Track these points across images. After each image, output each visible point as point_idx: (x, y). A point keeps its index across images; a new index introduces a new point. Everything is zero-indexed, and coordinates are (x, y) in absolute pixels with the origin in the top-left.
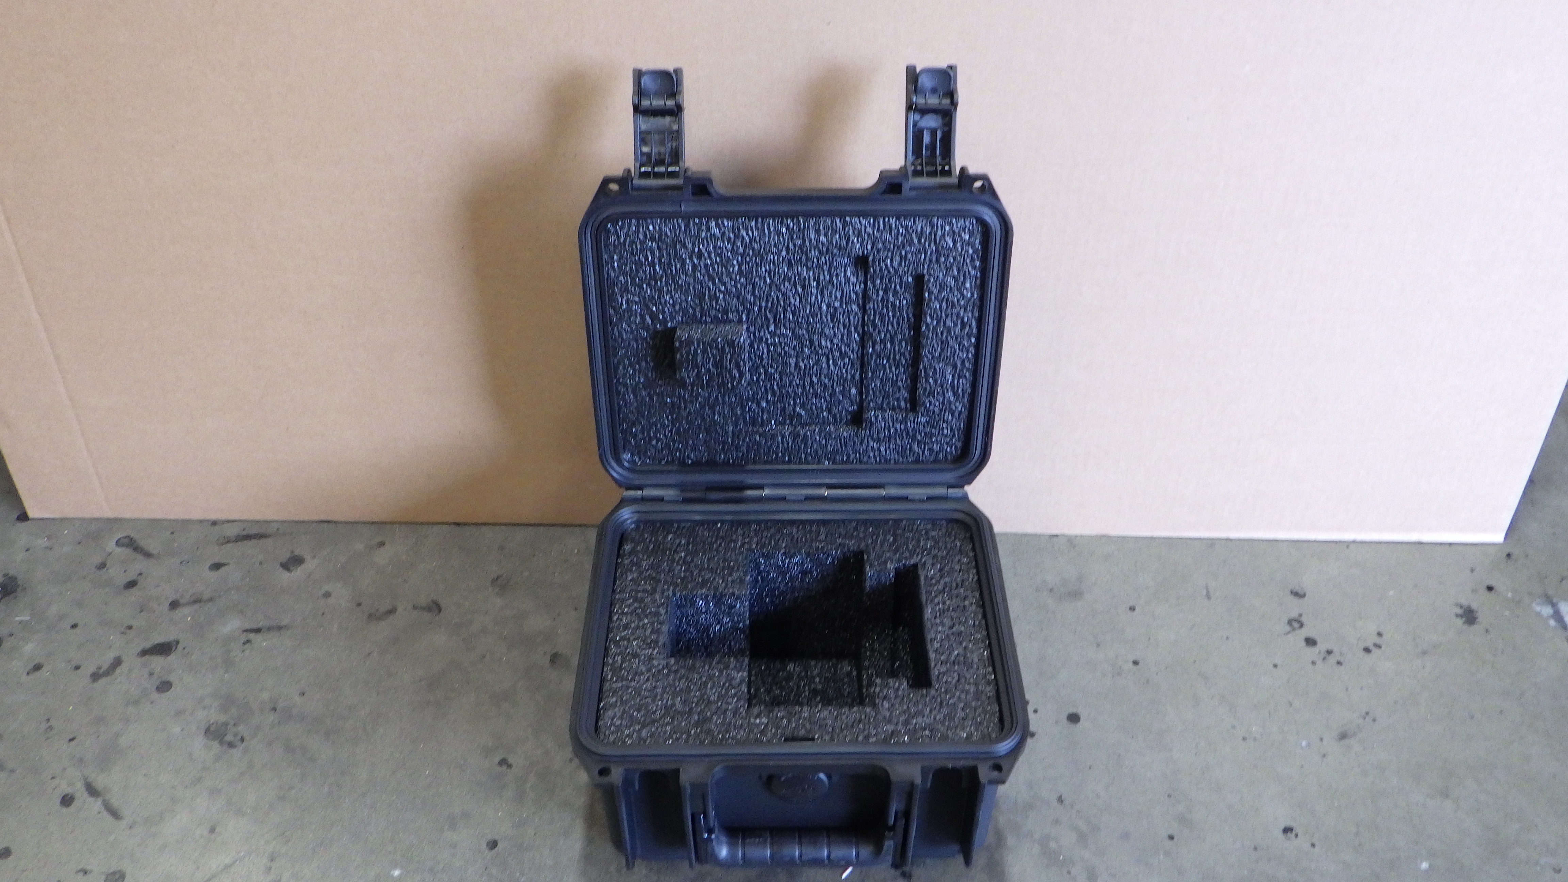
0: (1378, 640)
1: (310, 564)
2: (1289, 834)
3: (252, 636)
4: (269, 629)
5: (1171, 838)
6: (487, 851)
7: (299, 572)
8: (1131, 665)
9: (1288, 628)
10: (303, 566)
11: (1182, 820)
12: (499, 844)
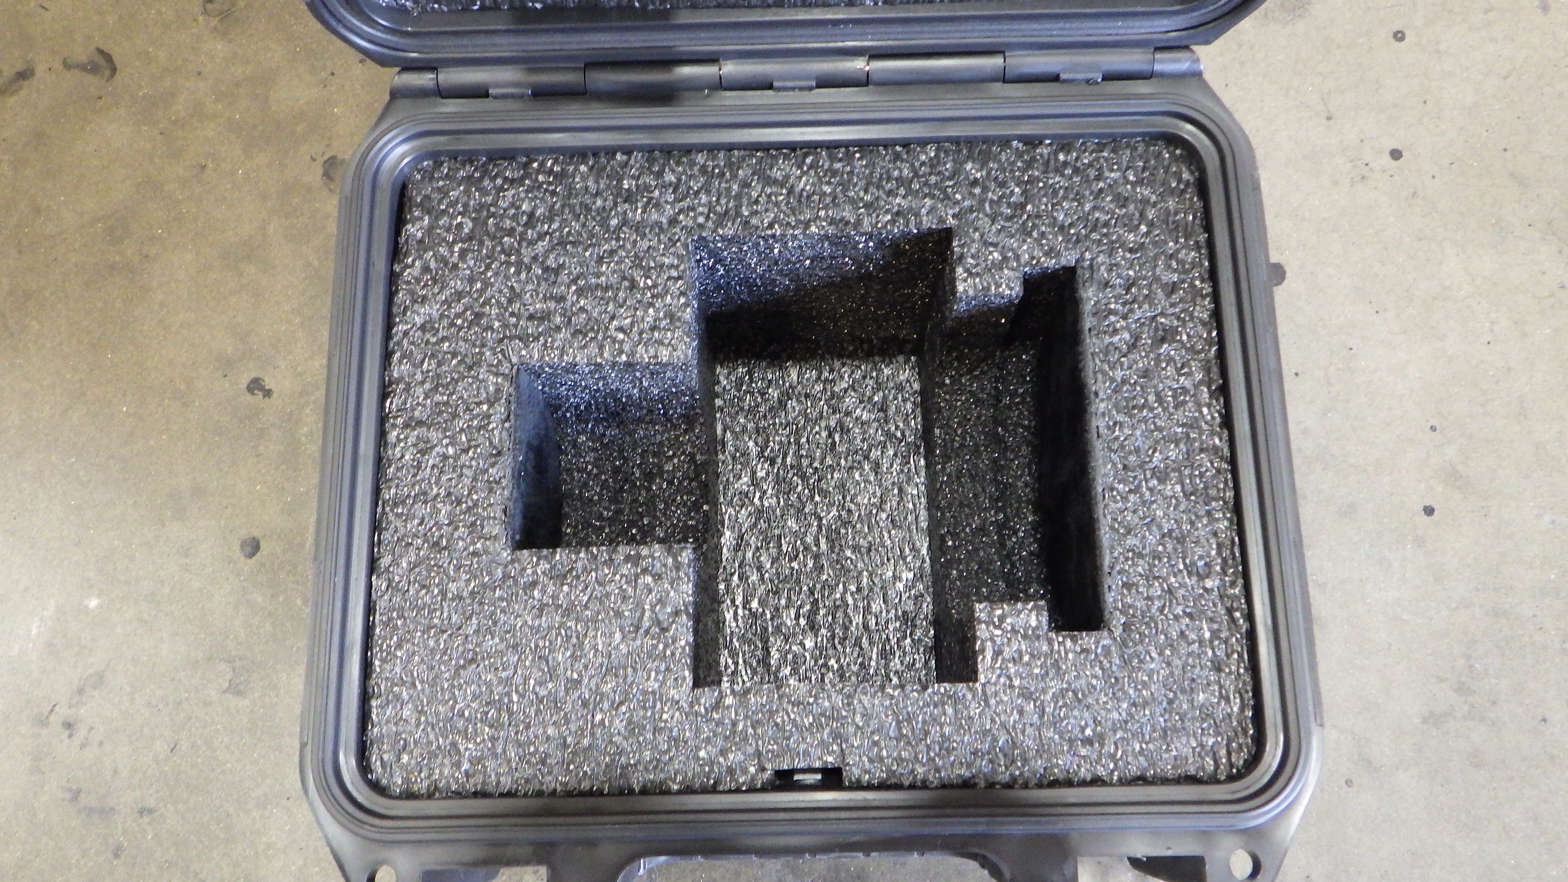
5: (1429, 511)
6: (242, 559)
8: (1387, 160)
11: (1452, 476)
12: (263, 545)
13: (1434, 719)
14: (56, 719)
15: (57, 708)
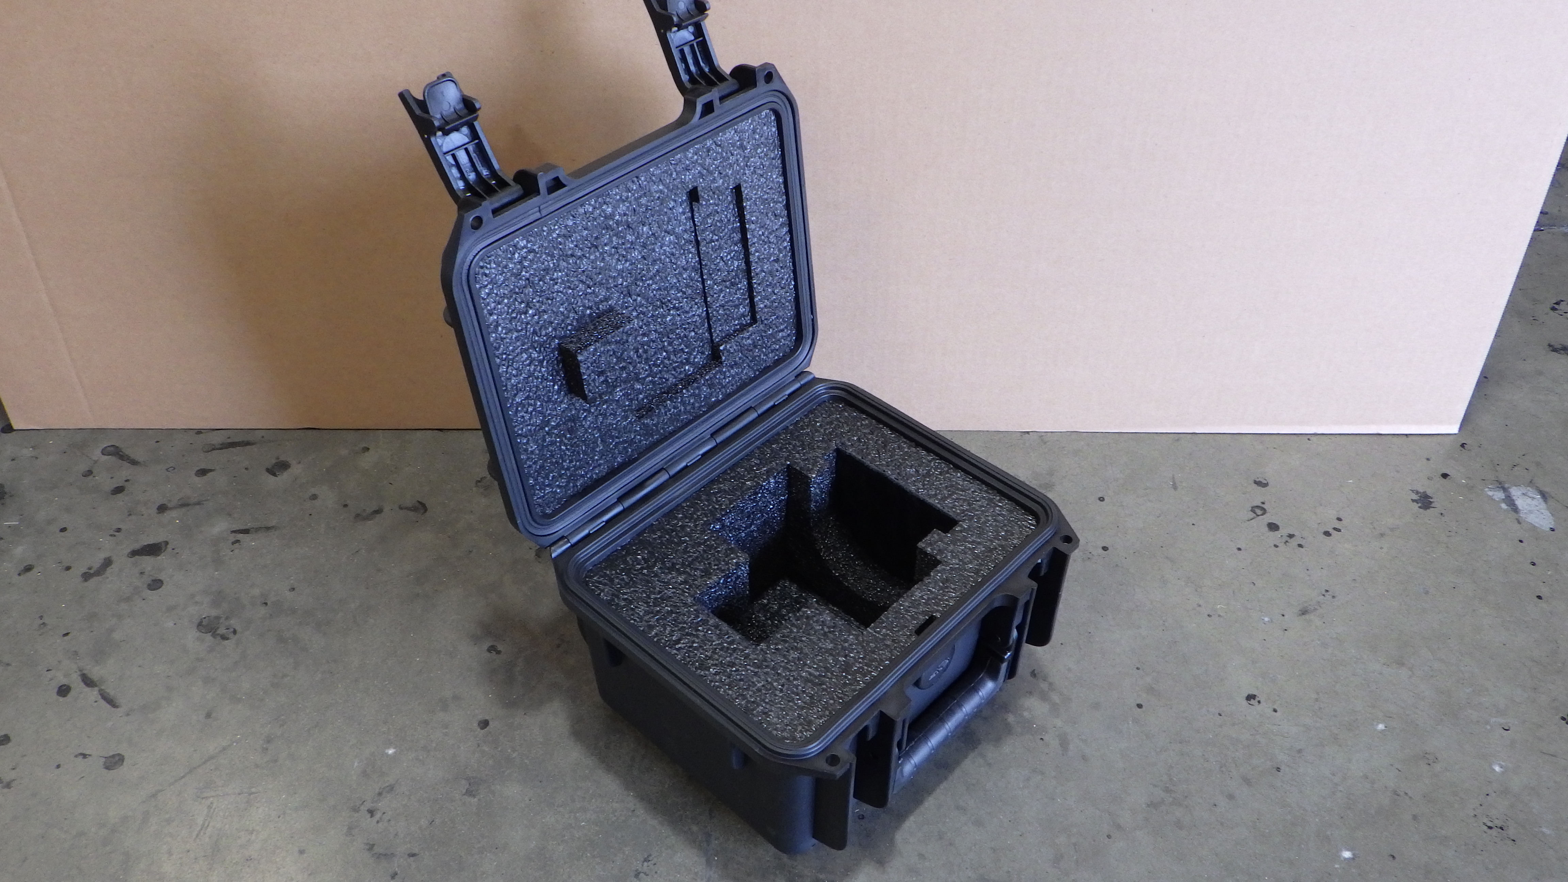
0: (1338, 525)
1: (296, 469)
2: (1252, 702)
3: (240, 536)
4: (257, 530)
5: (1140, 706)
6: (479, 730)
7: (284, 477)
9: (1252, 515)
10: (290, 470)
11: (1150, 690)
12: (491, 723)
13: (1153, 805)
14: (364, 808)
15: (365, 803)
